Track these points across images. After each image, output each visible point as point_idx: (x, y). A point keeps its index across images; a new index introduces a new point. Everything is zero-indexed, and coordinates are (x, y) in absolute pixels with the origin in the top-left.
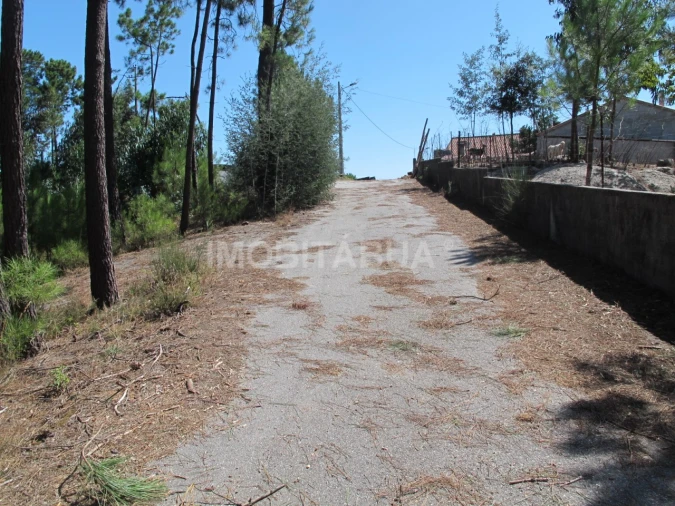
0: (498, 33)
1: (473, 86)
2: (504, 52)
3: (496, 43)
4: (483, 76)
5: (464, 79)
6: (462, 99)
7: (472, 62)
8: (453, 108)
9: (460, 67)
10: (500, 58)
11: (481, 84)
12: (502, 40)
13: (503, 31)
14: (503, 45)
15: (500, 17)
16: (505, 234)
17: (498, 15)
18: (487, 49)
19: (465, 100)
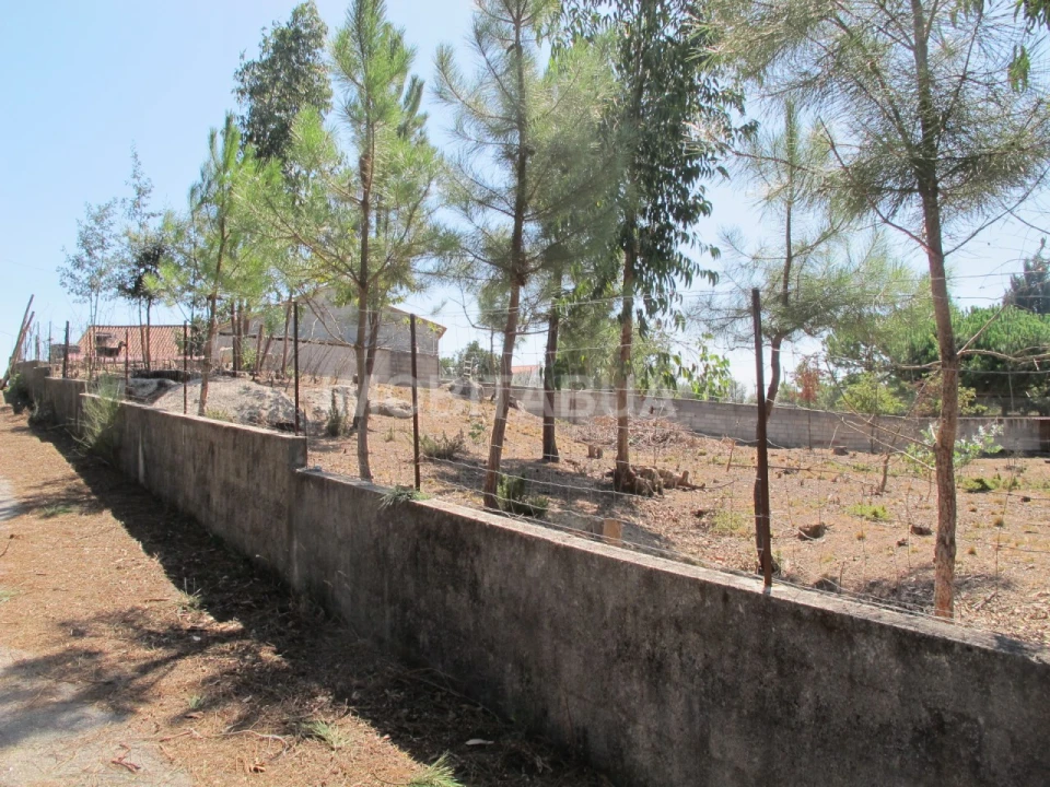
0: (136, 181)
1: (98, 253)
2: (145, 210)
3: (133, 194)
4: (112, 241)
5: (85, 242)
6: (77, 273)
7: (98, 219)
8: (63, 284)
9: (79, 223)
10: (138, 217)
11: (110, 253)
12: (141, 192)
13: (144, 179)
14: (144, 200)
15: (139, 159)
16: (82, 476)
17: (136, 156)
18: (119, 204)
19: (83, 275)
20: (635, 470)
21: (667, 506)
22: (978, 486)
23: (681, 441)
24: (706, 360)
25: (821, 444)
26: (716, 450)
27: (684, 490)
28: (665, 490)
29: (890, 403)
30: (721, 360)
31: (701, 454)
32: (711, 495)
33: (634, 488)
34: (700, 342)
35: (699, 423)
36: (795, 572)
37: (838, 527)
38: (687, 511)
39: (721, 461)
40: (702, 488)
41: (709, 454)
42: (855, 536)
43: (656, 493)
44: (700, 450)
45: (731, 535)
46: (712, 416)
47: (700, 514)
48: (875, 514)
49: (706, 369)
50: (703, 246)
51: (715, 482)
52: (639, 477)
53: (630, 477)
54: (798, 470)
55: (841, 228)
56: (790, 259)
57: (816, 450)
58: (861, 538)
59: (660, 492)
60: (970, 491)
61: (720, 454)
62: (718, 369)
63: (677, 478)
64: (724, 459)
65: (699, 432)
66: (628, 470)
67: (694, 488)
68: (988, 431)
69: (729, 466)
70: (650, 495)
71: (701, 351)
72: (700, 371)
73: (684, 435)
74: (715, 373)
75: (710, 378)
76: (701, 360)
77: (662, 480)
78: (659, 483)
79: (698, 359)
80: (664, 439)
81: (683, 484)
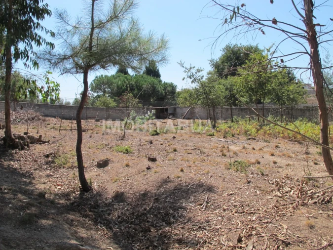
20: (15, 137)
21: (32, 153)
22: (155, 133)
23: (40, 119)
24: (49, 84)
25: (90, 118)
26: (54, 123)
27: (40, 144)
28: (30, 145)
29: (113, 104)
30: (56, 84)
31: (48, 124)
32: (53, 145)
33: (14, 146)
34: (46, 75)
35: (47, 112)
36: (100, 189)
37: (114, 159)
38: (42, 155)
39: (56, 128)
40: (48, 142)
41: (51, 125)
42: (124, 165)
43: (26, 147)
44: (47, 123)
45: (64, 167)
46: (52, 110)
47: (48, 156)
48: (127, 150)
49: (48, 88)
50: (47, 31)
51: (54, 138)
52: (17, 140)
53: (13, 140)
54: (87, 130)
55: (119, 15)
56: (93, 29)
57: (89, 120)
58: (127, 166)
59: (28, 146)
60: (153, 135)
61: (55, 124)
62: (54, 88)
63: (37, 138)
64: (57, 126)
65: (46, 116)
66: (11, 137)
67: (44, 142)
68: (151, 112)
69: (60, 129)
70: (23, 149)
71: (46, 80)
72: (46, 89)
73: (41, 117)
74: (53, 90)
75: (51, 92)
76: (46, 84)
77: (29, 140)
78: (27, 142)
79: (45, 83)
80: (33, 119)
81: (40, 141)
